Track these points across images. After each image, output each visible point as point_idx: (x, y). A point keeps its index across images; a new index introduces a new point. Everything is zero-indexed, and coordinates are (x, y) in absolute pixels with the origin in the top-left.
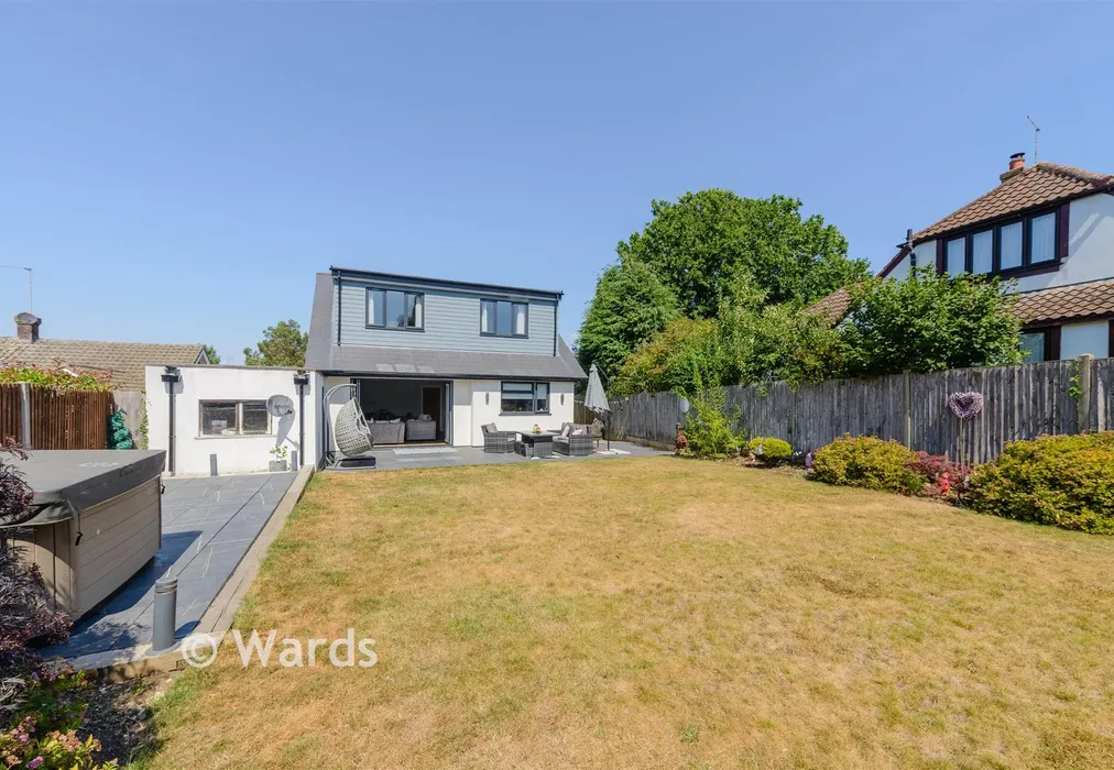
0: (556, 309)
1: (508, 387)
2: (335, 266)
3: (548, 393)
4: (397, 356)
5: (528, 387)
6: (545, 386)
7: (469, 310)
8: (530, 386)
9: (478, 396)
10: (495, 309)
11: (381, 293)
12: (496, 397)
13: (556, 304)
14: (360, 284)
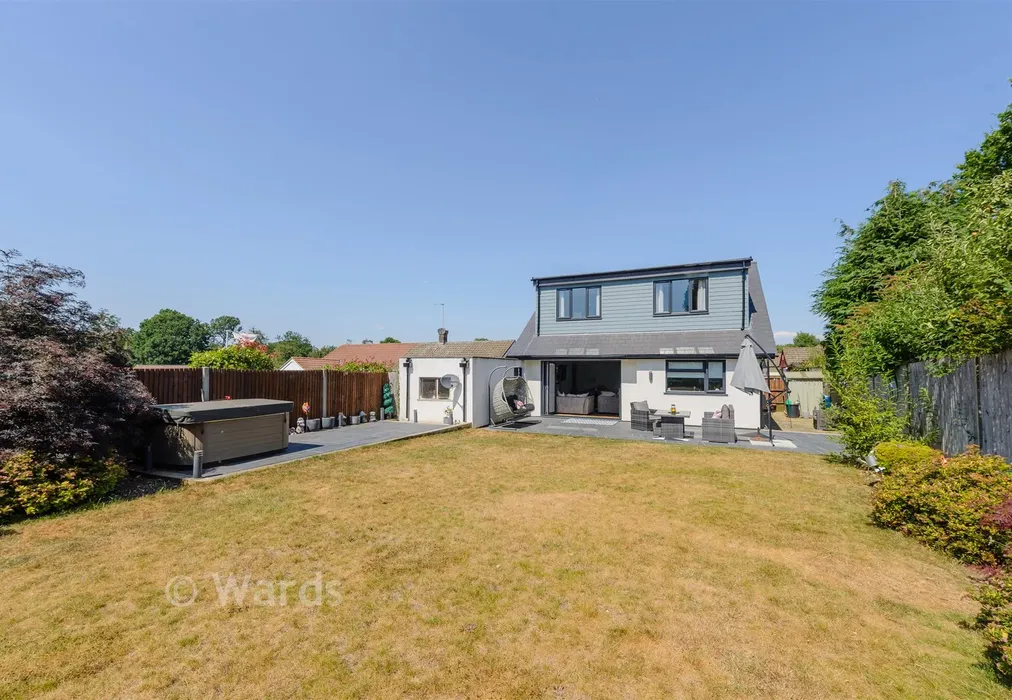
0: (744, 278)
1: (673, 366)
2: (535, 277)
3: (724, 371)
4: (575, 341)
5: (699, 366)
6: (721, 364)
7: (642, 293)
8: (701, 364)
9: (642, 375)
10: (671, 289)
11: (568, 291)
12: (661, 376)
13: (744, 272)
14: (551, 287)
